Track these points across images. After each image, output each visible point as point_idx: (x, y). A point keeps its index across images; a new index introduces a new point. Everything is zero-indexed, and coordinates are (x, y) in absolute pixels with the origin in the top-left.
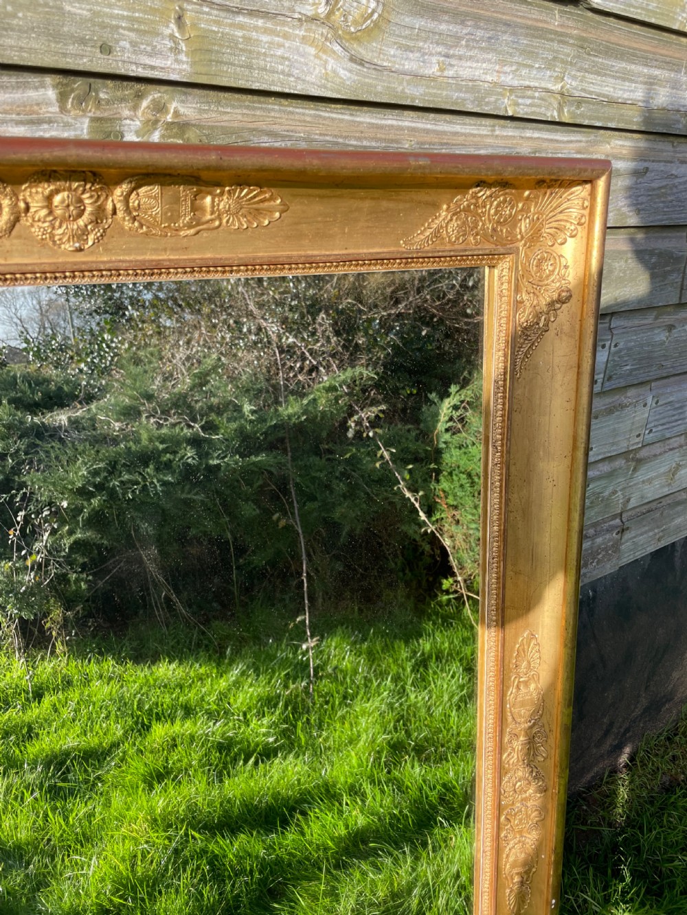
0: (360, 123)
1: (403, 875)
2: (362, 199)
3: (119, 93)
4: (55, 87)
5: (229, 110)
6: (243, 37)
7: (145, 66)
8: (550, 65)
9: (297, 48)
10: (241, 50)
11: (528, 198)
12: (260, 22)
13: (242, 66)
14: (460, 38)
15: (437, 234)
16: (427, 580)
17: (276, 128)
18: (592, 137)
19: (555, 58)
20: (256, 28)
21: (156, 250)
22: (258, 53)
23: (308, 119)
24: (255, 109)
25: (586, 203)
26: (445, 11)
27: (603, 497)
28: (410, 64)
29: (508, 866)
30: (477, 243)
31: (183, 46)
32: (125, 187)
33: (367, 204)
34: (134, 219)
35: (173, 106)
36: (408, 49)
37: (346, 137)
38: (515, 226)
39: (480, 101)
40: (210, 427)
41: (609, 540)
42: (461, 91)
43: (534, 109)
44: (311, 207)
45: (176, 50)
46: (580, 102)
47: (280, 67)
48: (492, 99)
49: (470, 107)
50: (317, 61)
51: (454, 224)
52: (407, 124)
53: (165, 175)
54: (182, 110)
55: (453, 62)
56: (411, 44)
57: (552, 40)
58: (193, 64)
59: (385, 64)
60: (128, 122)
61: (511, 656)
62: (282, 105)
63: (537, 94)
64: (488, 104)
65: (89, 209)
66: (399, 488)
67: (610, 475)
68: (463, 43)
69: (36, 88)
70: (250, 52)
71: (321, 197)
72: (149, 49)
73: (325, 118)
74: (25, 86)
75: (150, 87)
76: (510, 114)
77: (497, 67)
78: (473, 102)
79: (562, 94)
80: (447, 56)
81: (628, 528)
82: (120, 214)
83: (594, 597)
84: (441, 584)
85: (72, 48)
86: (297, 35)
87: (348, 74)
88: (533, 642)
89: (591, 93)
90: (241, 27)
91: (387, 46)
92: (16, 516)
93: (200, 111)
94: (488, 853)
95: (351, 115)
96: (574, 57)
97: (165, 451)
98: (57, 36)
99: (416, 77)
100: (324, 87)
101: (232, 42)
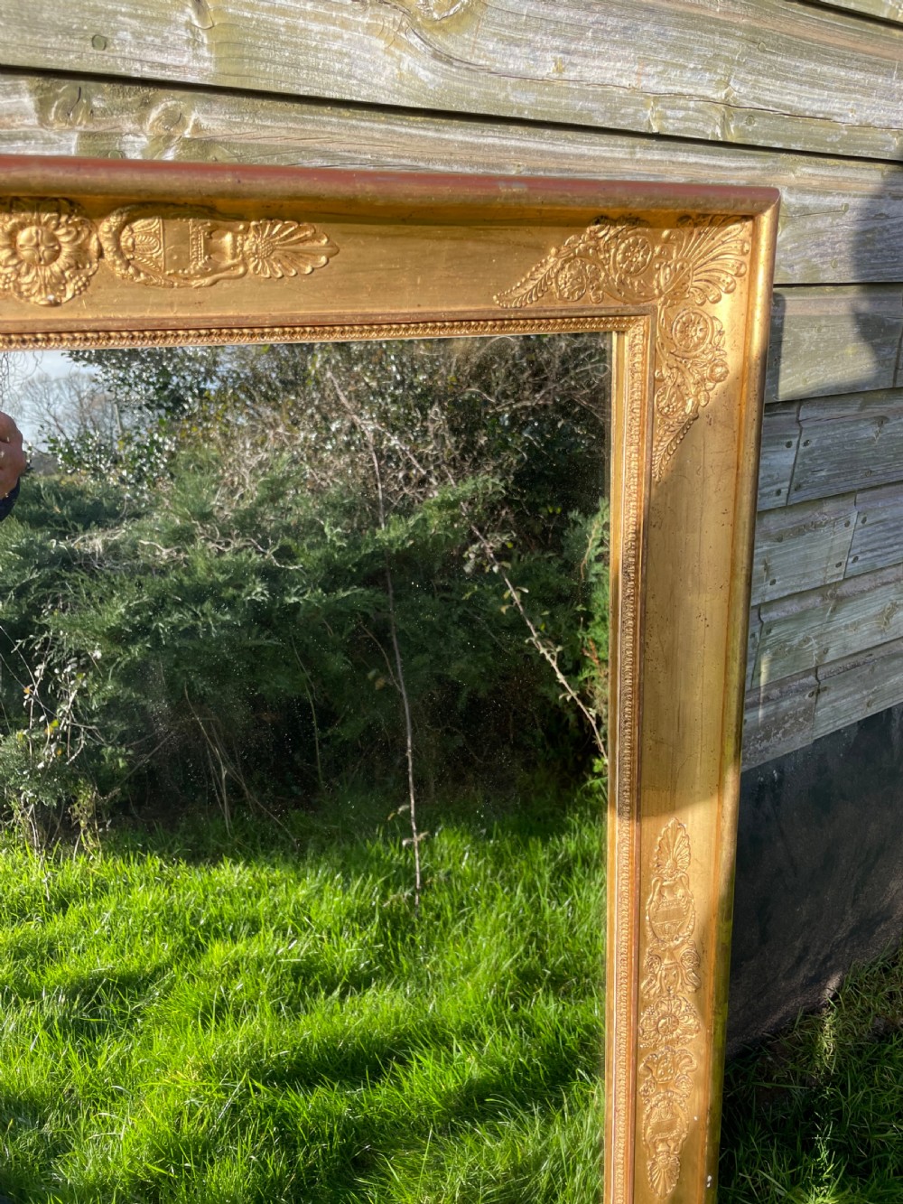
0: (449, 141)
1: (529, 1144)
2: (439, 239)
3: (119, 101)
4: (33, 92)
5: (269, 123)
6: (286, 26)
7: (153, 65)
8: (709, 66)
9: (360, 41)
10: (283, 43)
11: (668, 239)
12: (309, 6)
13: (285, 65)
14: (584, 29)
15: (542, 288)
16: (575, 759)
17: (332, 147)
18: (770, 163)
19: (716, 56)
20: (304, 14)
21: (158, 305)
22: (307, 47)
23: (377, 136)
24: (304, 121)
25: (747, 247)
27: (791, 646)
28: (516, 62)
29: (649, 1131)
30: (598, 301)
31: (204, 38)
32: (113, 221)
33: (447, 246)
34: (128, 263)
35: (193, 117)
36: (513, 42)
37: (429, 160)
38: (651, 278)
39: (612, 112)
40: (285, 554)
41: (800, 704)
42: (587, 99)
43: (688, 124)
44: (369, 249)
45: (194, 43)
46: (751, 115)
47: (338, 66)
48: (630, 110)
49: (600, 121)
50: (389, 59)
51: (566, 273)
52: (513, 143)
53: (167, 204)
54: (205, 123)
55: (576, 60)
56: (518, 35)
57: (713, 32)
58: (219, 61)
59: (481, 62)
60: (131, 138)
61: (651, 852)
62: (341, 117)
63: (692, 104)
64: (624, 116)
65: (66, 250)
66: (531, 642)
67: (800, 617)
68: (590, 34)
69: (8, 94)
70: (296, 45)
71: (383, 236)
72: (158, 41)
73: (401, 135)
75: (161, 92)
76: (655, 130)
77: (636, 68)
78: (604, 114)
79: (727, 105)
80: (567, 52)
81: (825, 689)
82: (109, 257)
83: (781, 780)
84: (592, 765)
85: (53, 41)
86: (359, 23)
87: (431, 76)
88: (681, 833)
89: (766, 103)
90: (283, 12)
91: (484, 38)
92: (34, 670)
93: (230, 124)
94: (622, 1113)
95: (437, 131)
96: (742, 55)
97: (227, 584)
98: (33, 25)
99: (524, 80)
100: (399, 92)
101: (273, 34)
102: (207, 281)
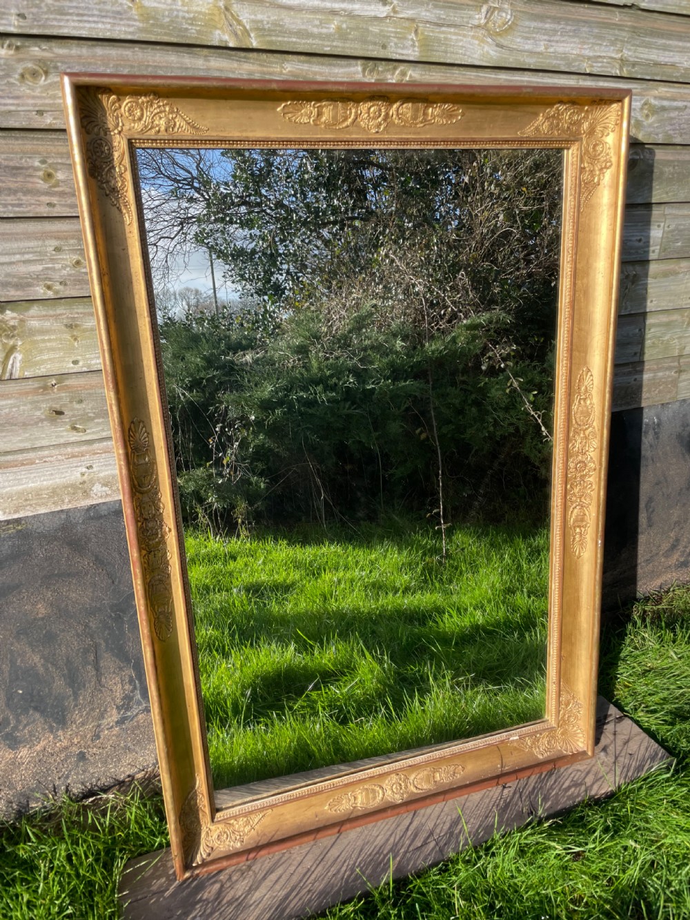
2: (500, 110)
3: (387, 68)
4: (362, 65)
5: (434, 74)
6: (444, 38)
7: (400, 54)
8: (613, 43)
10: (443, 44)
11: (587, 110)
12: (452, 30)
13: (442, 52)
14: (558, 31)
15: (537, 129)
19: (616, 39)
20: (450, 33)
21: (406, 133)
22: (451, 45)
24: (447, 73)
25: (620, 113)
26: (548, 17)
27: (663, 341)
28: (528, 46)
29: (572, 520)
30: (559, 135)
31: (417, 44)
32: (398, 104)
33: (502, 113)
34: (399, 119)
35: (409, 73)
36: (528, 38)
38: (580, 126)
39: (569, 65)
41: (669, 377)
42: (557, 60)
43: (603, 69)
44: (476, 114)
45: (413, 46)
46: (634, 65)
47: (461, 51)
48: (577, 64)
49: (564, 69)
50: (479, 48)
51: (546, 124)
54: (413, 74)
55: (553, 44)
56: (529, 36)
57: (614, 29)
58: (420, 52)
59: (515, 47)
62: (460, 71)
63: (605, 60)
64: (574, 66)
65: (383, 114)
66: (525, 409)
67: (668, 325)
68: (559, 33)
69: (354, 66)
70: (447, 44)
71: (481, 109)
72: (402, 46)
74: (349, 65)
75: (400, 64)
76: (588, 72)
77: (579, 46)
78: (566, 66)
79: (622, 60)
80: (549, 41)
81: (684, 371)
82: (394, 116)
83: (659, 425)
86: (470, 35)
87: (495, 53)
88: (589, 374)
89: (641, 59)
90: (443, 32)
91: (516, 37)
92: (215, 427)
93: (421, 75)
96: (629, 38)
98: (365, 42)
99: (532, 53)
100: (482, 60)
101: (439, 40)
102: (422, 125)
